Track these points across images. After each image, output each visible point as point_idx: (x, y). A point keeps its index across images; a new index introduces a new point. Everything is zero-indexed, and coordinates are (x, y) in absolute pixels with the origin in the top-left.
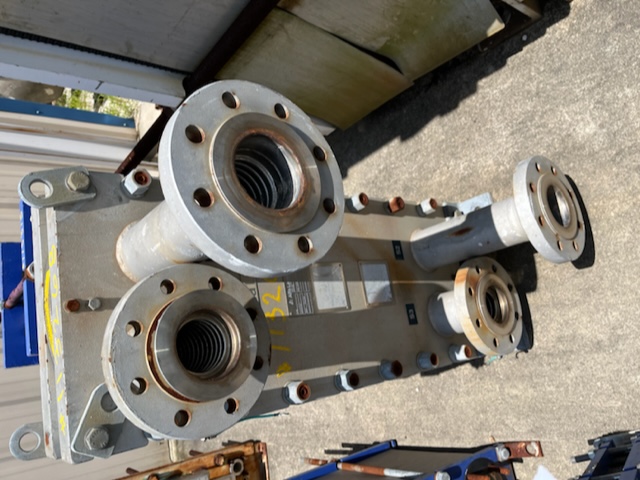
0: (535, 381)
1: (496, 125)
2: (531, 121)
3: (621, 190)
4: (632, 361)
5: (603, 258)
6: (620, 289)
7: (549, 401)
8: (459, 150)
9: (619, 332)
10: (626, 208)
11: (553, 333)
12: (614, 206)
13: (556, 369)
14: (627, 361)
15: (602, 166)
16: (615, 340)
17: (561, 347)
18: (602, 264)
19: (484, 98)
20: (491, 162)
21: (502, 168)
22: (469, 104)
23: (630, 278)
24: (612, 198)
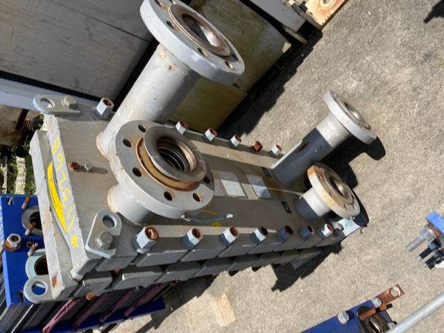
0: (379, 243)
1: (301, 103)
2: (320, 93)
3: (384, 107)
4: (433, 200)
5: (389, 148)
6: (407, 161)
8: (284, 125)
9: (417, 186)
10: (391, 115)
11: (378, 206)
12: (384, 117)
13: (389, 228)
14: (430, 201)
15: (368, 100)
16: (417, 192)
17: (386, 212)
18: (390, 151)
19: (290, 92)
20: (305, 123)
21: (312, 124)
22: (282, 99)
23: (410, 152)
24: (381, 114)
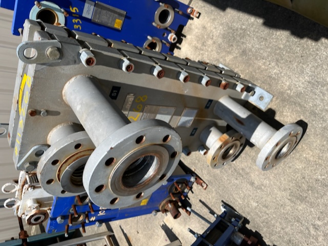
0: (223, 171)
1: (308, 70)
2: (322, 86)
3: (318, 151)
4: (257, 198)
5: (284, 164)
6: (278, 178)
7: (221, 180)
8: (282, 62)
9: (263, 187)
10: (311, 159)
11: (243, 165)
12: (309, 154)
13: (232, 175)
14: (256, 196)
15: (323, 136)
16: (259, 188)
17: (241, 171)
18: (282, 165)
19: (317, 50)
20: (288, 84)
21: (289, 92)
23: (284, 179)
24: (312, 151)
